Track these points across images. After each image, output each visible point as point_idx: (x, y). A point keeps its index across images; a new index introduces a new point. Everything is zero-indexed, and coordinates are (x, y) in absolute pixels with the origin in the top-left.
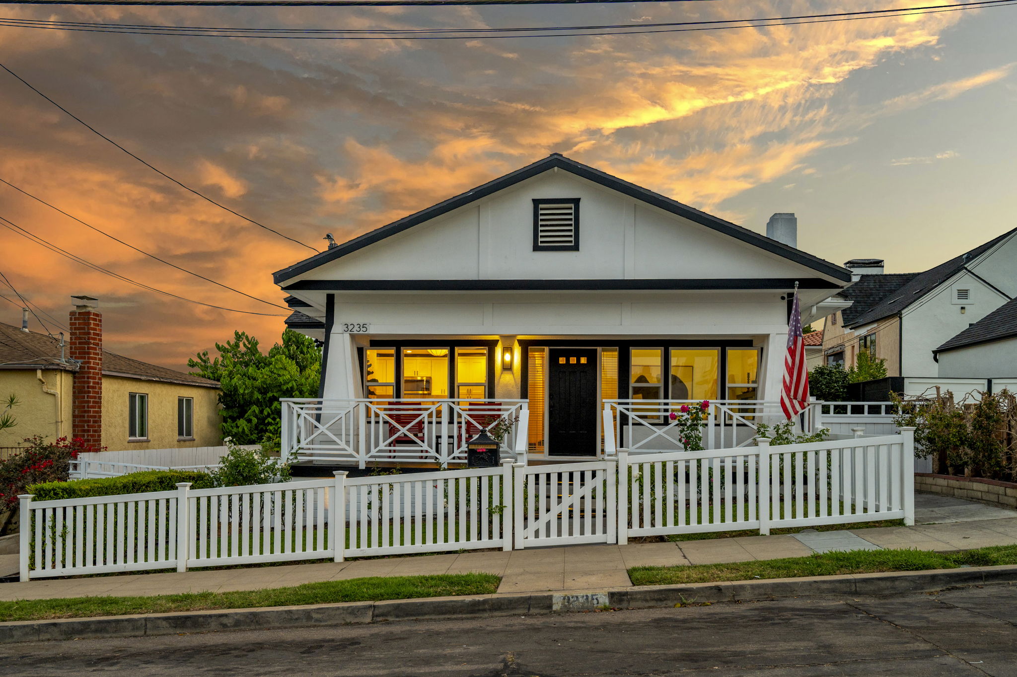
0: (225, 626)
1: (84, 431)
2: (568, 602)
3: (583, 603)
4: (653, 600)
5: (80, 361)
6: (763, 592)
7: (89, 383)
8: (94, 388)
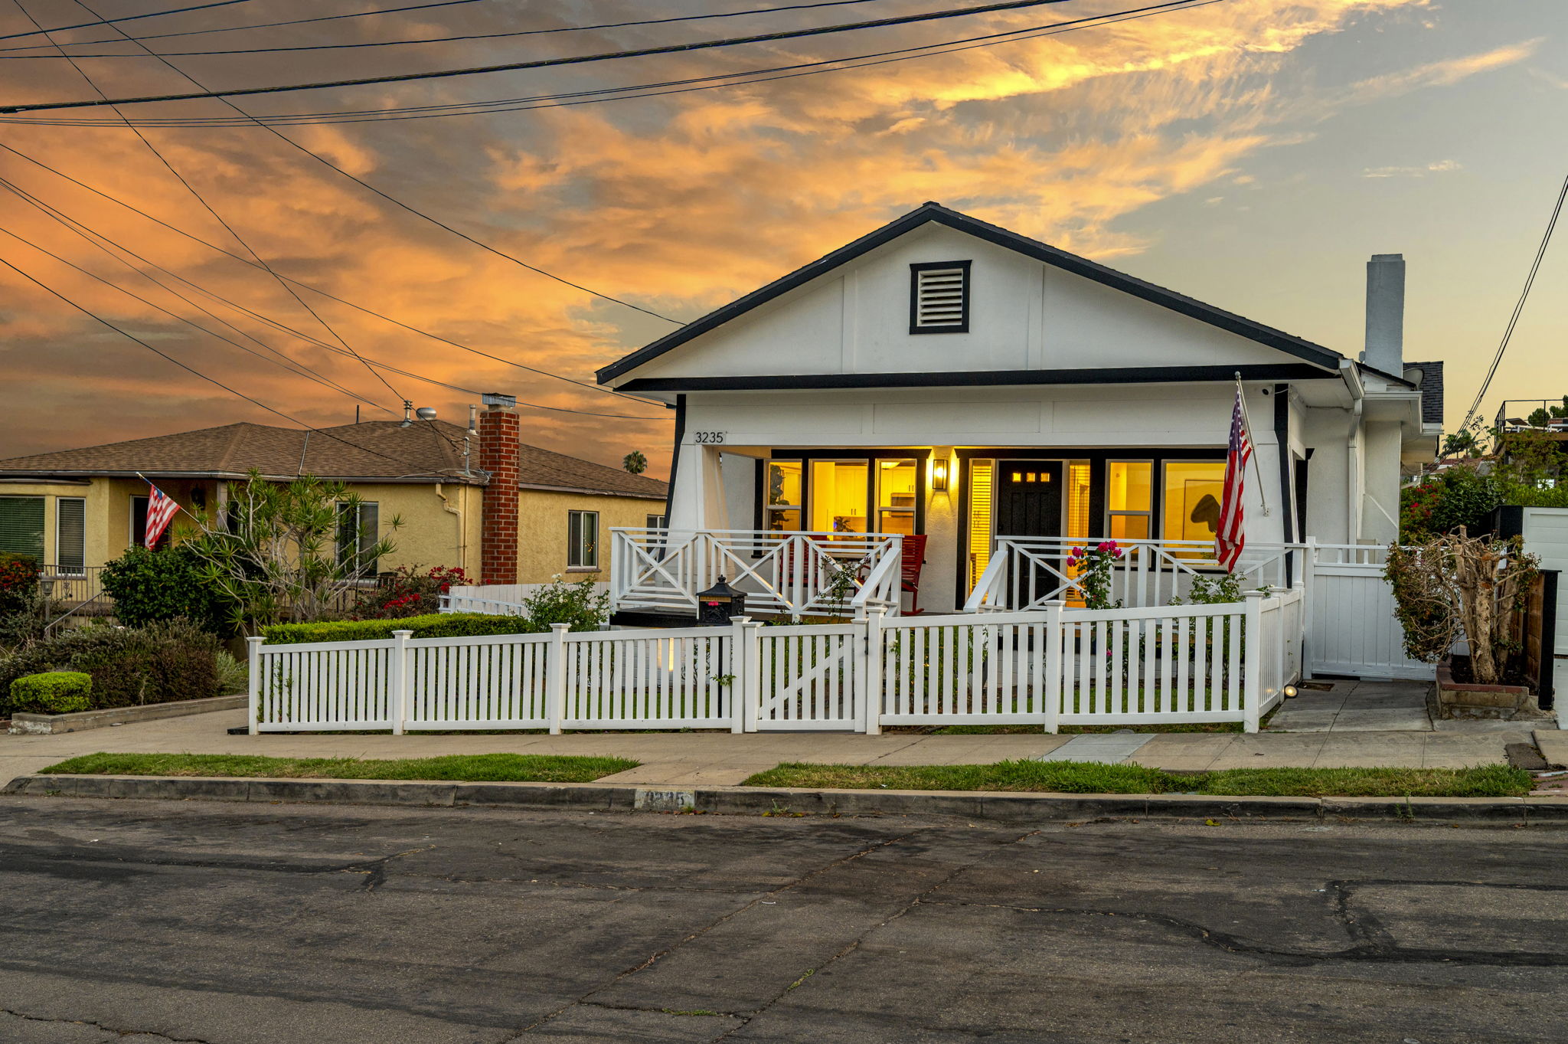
0: (317, 797)
1: (493, 558)
2: (651, 800)
3: (667, 802)
4: (744, 804)
5: (491, 472)
6: (870, 806)
7: (500, 499)
8: (504, 505)
